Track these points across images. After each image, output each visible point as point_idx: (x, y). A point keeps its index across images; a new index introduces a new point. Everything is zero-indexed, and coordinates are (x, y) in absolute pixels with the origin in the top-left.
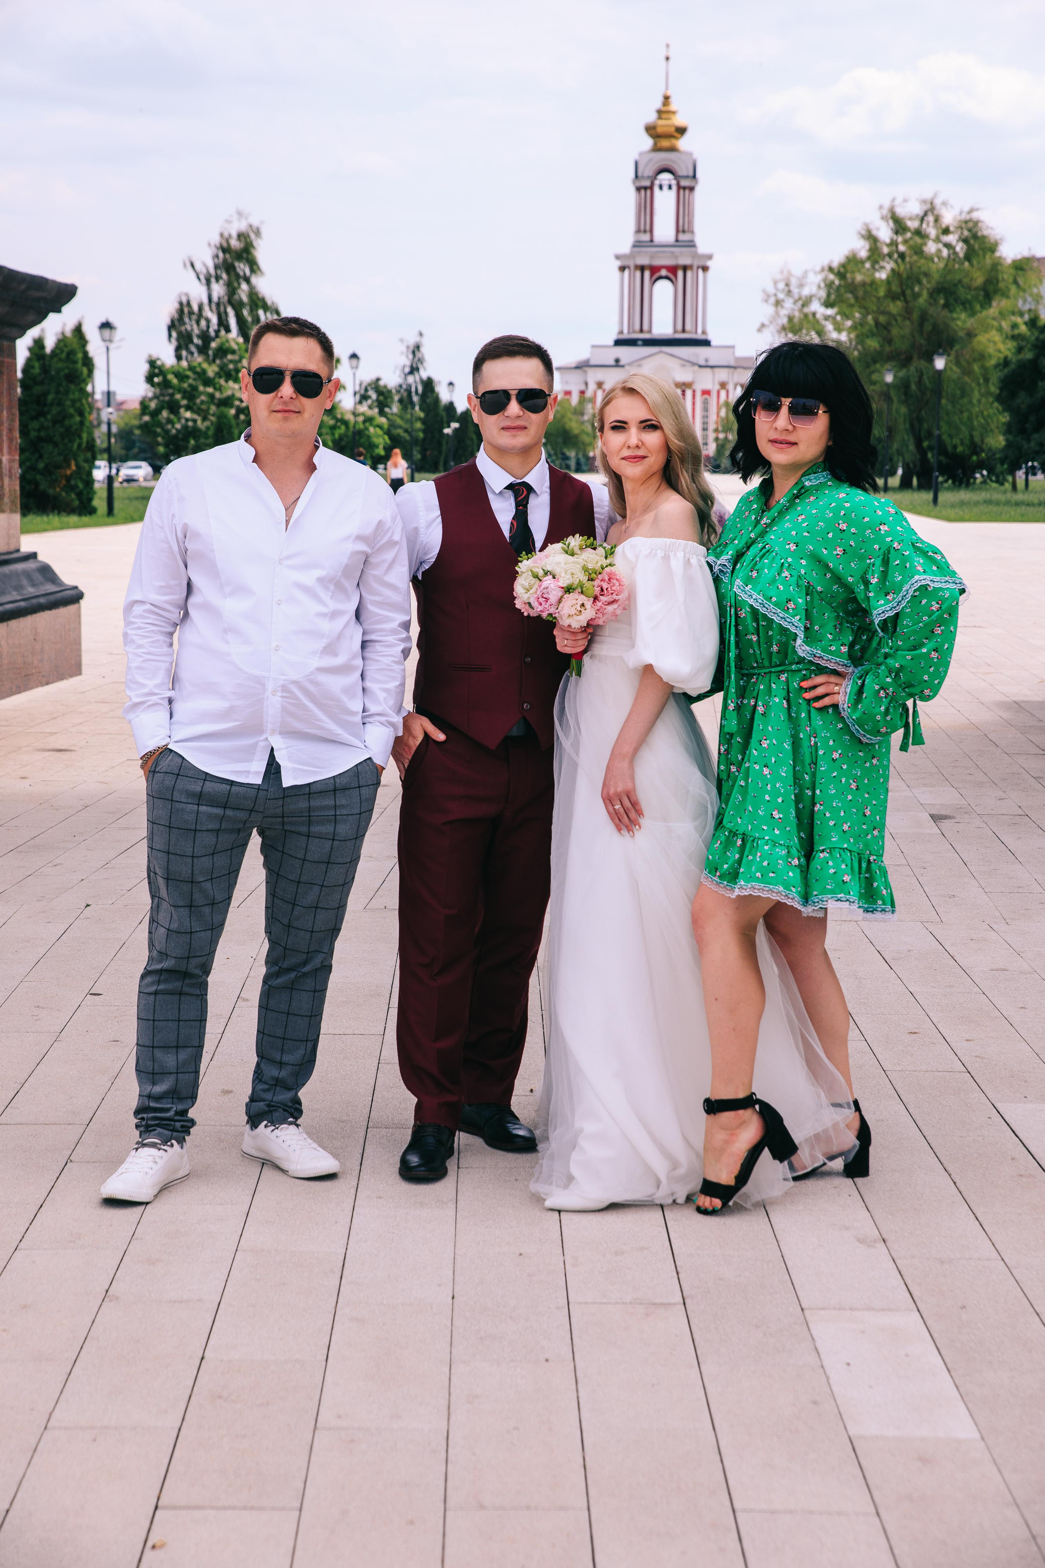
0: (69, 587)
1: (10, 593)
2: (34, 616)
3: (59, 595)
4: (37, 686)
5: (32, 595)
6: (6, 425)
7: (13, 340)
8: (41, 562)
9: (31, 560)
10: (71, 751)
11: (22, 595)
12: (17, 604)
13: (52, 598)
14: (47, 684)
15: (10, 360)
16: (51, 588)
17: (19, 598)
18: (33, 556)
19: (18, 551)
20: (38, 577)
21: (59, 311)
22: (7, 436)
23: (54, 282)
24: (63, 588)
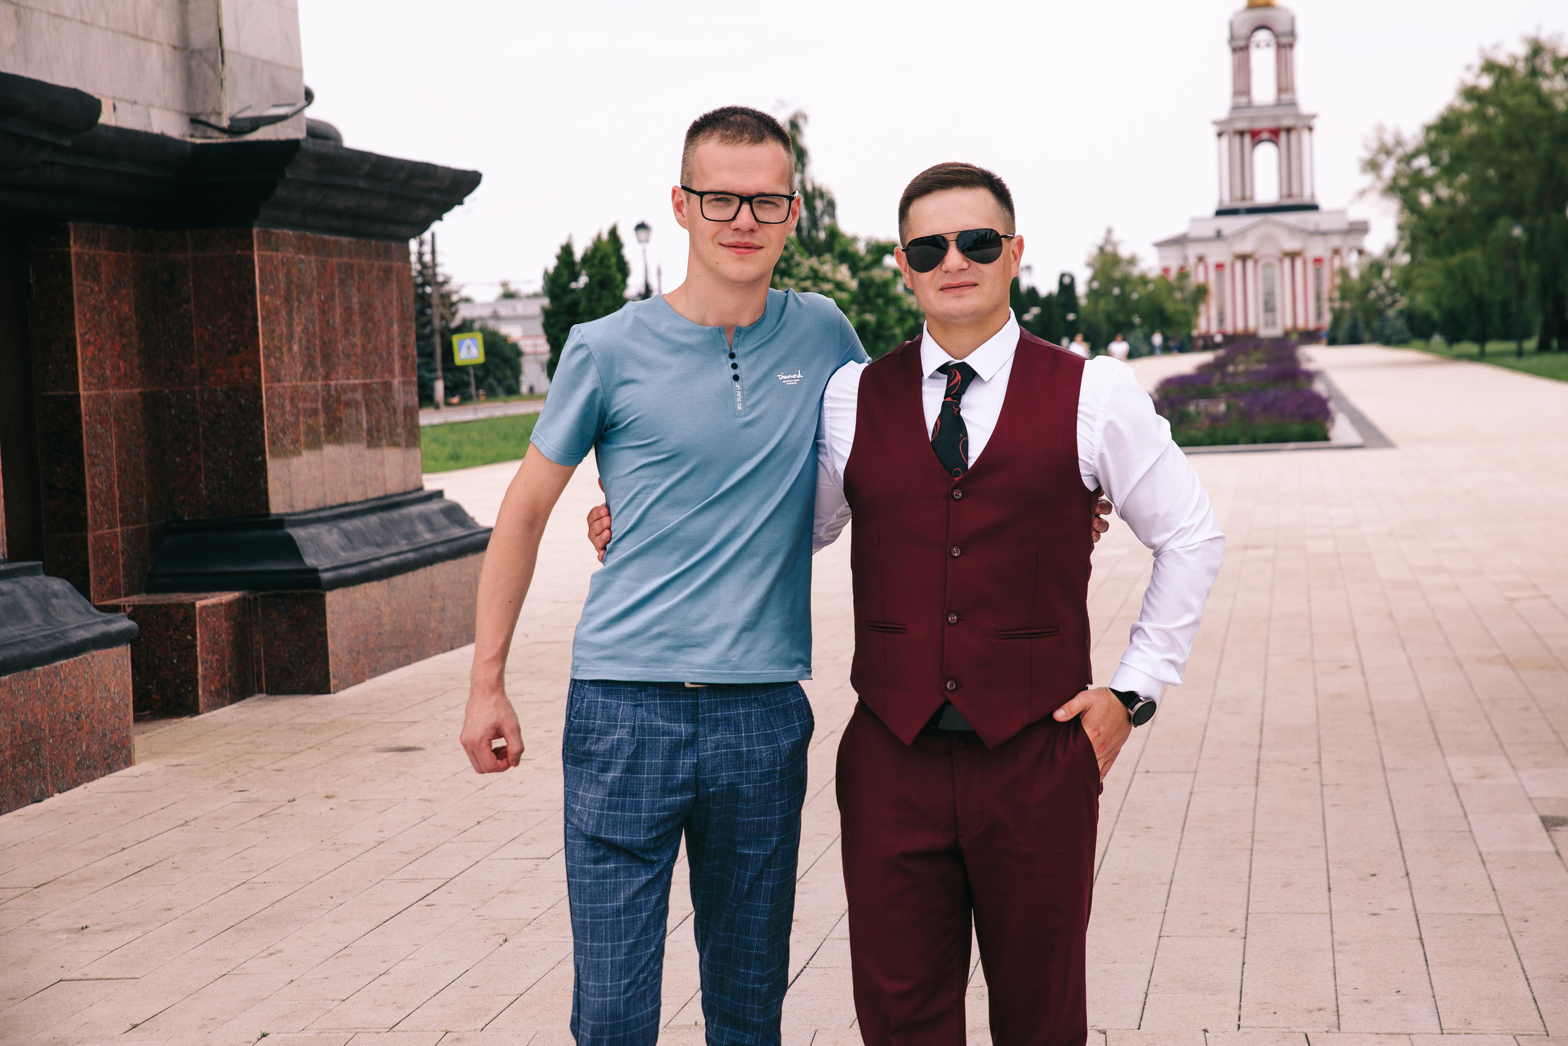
0: (481, 530)
1: (397, 543)
2: (429, 568)
3: (466, 541)
4: (436, 653)
5: (427, 543)
6: (397, 341)
7: (406, 240)
8: (447, 501)
9: (435, 500)
10: (419, 749)
11: (412, 544)
12: (402, 557)
13: (455, 545)
14: (452, 649)
15: (400, 264)
16: (458, 532)
17: (405, 548)
18: (439, 494)
19: (421, 488)
20: (443, 521)
21: (461, 203)
22: (399, 353)
23: (447, 170)
24: (473, 531)
